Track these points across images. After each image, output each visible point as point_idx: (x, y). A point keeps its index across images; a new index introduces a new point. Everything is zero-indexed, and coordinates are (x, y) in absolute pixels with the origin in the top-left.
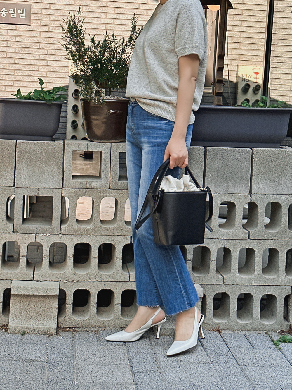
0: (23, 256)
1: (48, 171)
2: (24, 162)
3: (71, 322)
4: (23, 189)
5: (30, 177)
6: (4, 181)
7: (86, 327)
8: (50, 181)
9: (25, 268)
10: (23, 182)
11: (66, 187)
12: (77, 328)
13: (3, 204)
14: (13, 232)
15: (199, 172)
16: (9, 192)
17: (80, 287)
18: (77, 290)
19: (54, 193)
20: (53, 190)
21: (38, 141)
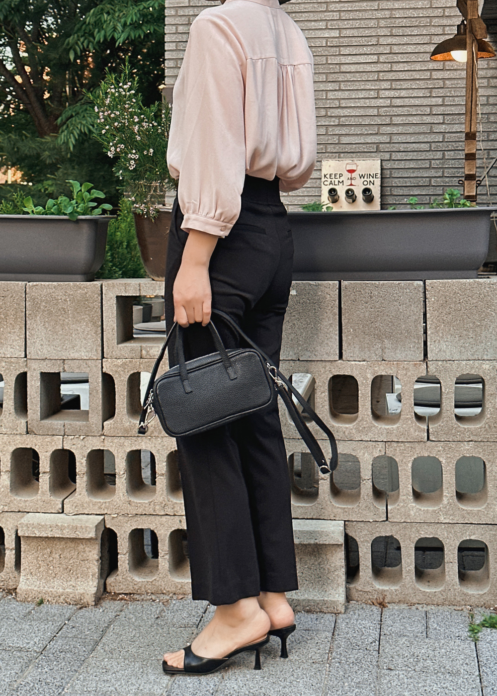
0: (44, 473)
1: (77, 330)
2: (38, 318)
3: (128, 584)
4: (39, 361)
5: (49, 341)
6: (9, 349)
7: (152, 593)
8: (81, 348)
9: (48, 493)
10: (40, 350)
11: (108, 357)
12: (138, 594)
13: (8, 387)
14: (27, 433)
15: (331, 325)
16: (17, 367)
17: (138, 526)
18: (135, 529)
19: (89, 367)
20: (87, 361)
21: (59, 283)
